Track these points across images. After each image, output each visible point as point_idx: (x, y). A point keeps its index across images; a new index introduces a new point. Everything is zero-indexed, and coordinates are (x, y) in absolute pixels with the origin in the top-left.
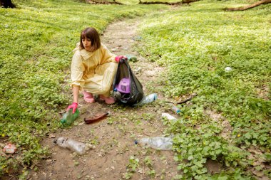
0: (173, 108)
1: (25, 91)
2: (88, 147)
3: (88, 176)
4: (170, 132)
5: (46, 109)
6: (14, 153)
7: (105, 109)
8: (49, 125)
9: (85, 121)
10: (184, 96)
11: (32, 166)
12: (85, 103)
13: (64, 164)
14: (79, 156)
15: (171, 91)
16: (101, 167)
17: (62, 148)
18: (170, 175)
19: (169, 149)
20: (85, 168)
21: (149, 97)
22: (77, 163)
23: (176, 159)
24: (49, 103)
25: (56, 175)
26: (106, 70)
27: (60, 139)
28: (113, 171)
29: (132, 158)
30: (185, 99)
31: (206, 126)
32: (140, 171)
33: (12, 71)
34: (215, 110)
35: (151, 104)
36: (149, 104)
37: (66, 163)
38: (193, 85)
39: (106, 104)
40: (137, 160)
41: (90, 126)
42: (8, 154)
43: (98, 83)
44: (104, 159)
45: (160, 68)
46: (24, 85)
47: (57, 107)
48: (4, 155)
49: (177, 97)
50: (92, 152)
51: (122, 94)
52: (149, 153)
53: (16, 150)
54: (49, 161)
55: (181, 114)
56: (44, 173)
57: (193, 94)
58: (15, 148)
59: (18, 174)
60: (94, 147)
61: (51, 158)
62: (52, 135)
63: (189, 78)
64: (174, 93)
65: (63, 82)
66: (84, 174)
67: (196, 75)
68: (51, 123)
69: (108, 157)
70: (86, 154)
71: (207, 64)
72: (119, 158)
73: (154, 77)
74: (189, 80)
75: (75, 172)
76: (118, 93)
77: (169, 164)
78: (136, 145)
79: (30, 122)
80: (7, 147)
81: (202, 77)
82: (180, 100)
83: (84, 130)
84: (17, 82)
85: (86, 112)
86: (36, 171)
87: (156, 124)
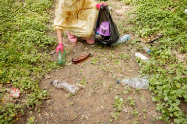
0: (144, 48)
1: (19, 34)
2: (79, 87)
3: (83, 116)
4: (145, 72)
5: (39, 52)
6: (20, 97)
7: (87, 48)
8: (43, 66)
9: (73, 62)
10: (152, 37)
11: (36, 108)
12: (69, 42)
13: (61, 103)
14: (72, 95)
15: (141, 32)
16: (92, 107)
17: (57, 89)
18: (150, 114)
19: (146, 88)
20: (79, 108)
21: (123, 38)
22: (72, 103)
23: (154, 99)
24: (41, 45)
25: (57, 115)
26: (89, 17)
27: (55, 81)
28: (103, 111)
29: (117, 97)
30: (153, 39)
31: (173, 66)
32: (125, 110)
33: (5, 14)
34: (180, 51)
35: (125, 43)
36: (123, 44)
37: (63, 103)
38: (158, 25)
39: (87, 43)
40: (121, 99)
41: (77, 65)
42: (14, 99)
43: (83, 28)
44: (93, 98)
45: (127, 7)
46: (17, 27)
47: (48, 48)
48: (12, 100)
49: (146, 37)
50: (82, 91)
51: (103, 36)
52: (130, 93)
53: (20, 94)
54: (49, 101)
55: (152, 54)
56: (47, 114)
57: (159, 34)
58: (19, 92)
59: (25, 116)
60: (84, 87)
61: (50, 99)
62: (47, 76)
63: (154, 19)
64: (143, 33)
65: (48, 23)
66: (80, 113)
67: (160, 16)
68: (45, 65)
69: (97, 96)
70: (78, 94)
71: (168, 5)
72: (106, 97)
73: (123, 16)
74: (154, 21)
75: (72, 112)
76: (99, 36)
77: (147, 103)
78: (118, 85)
79: (28, 65)
80: (12, 91)
81: (166, 18)
82: (149, 40)
83: (73, 70)
84: (11, 25)
85: (72, 52)
86: (40, 113)
87: (132, 63)
